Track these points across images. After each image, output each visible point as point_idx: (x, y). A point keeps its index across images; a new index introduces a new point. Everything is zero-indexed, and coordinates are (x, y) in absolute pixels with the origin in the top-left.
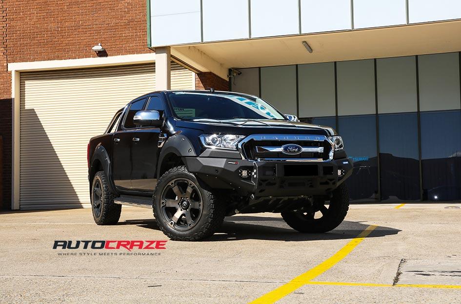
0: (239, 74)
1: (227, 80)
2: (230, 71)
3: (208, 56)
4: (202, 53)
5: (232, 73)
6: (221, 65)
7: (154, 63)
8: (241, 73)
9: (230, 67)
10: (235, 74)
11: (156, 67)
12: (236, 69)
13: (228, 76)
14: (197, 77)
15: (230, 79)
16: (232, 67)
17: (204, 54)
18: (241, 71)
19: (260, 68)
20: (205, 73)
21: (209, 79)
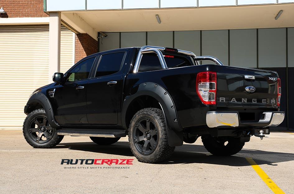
0: (105, 36)
1: (97, 40)
2: (99, 34)
3: (85, 22)
4: (82, 19)
5: (100, 35)
6: (94, 29)
7: (48, 25)
8: (107, 36)
9: (99, 31)
10: (103, 36)
11: (50, 28)
12: (104, 33)
14: (77, 36)
15: (99, 39)
16: (101, 31)
17: (83, 20)
18: (107, 34)
19: (120, 33)
20: (83, 34)
21: (85, 38)
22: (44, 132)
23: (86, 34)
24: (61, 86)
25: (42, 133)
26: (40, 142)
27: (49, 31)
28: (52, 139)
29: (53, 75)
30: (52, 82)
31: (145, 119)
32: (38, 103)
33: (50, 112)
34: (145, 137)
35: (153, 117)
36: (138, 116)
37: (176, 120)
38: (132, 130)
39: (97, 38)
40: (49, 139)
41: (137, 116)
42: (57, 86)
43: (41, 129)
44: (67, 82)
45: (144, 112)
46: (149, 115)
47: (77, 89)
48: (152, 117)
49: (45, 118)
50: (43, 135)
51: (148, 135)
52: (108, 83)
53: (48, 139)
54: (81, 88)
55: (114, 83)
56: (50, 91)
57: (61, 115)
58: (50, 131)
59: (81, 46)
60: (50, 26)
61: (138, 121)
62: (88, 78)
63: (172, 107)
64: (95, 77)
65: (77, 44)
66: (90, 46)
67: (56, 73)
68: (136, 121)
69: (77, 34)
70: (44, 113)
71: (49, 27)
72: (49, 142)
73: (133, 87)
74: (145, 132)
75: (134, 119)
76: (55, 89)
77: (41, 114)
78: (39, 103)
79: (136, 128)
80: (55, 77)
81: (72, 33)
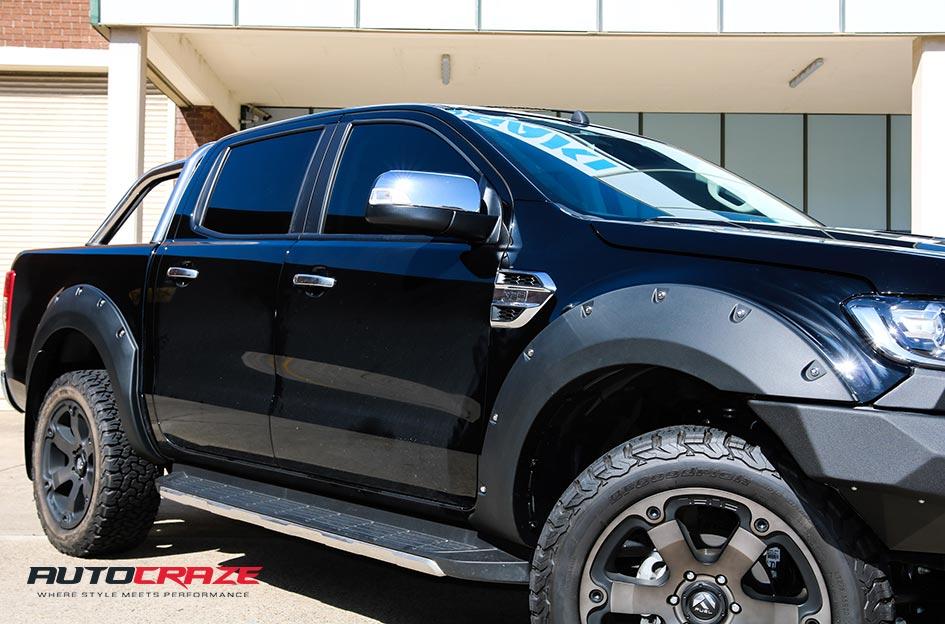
0: (265, 119)
1: (238, 129)
2: (244, 109)
3: (210, 68)
4: (202, 59)
5: (248, 115)
6: (231, 93)
7: (106, 75)
8: (270, 117)
9: (244, 102)
10: (256, 118)
11: (109, 84)
12: (259, 107)
13: (240, 121)
14: (180, 115)
15: (243, 127)
16: (251, 102)
17: (205, 61)
18: (270, 111)
19: (311, 109)
20: (199, 108)
21: (207, 122)
23: (212, 109)
27: (106, 94)
39: (237, 120)
60: (110, 78)
65: (179, 140)
69: (180, 108)
71: (106, 82)
81: (166, 105)
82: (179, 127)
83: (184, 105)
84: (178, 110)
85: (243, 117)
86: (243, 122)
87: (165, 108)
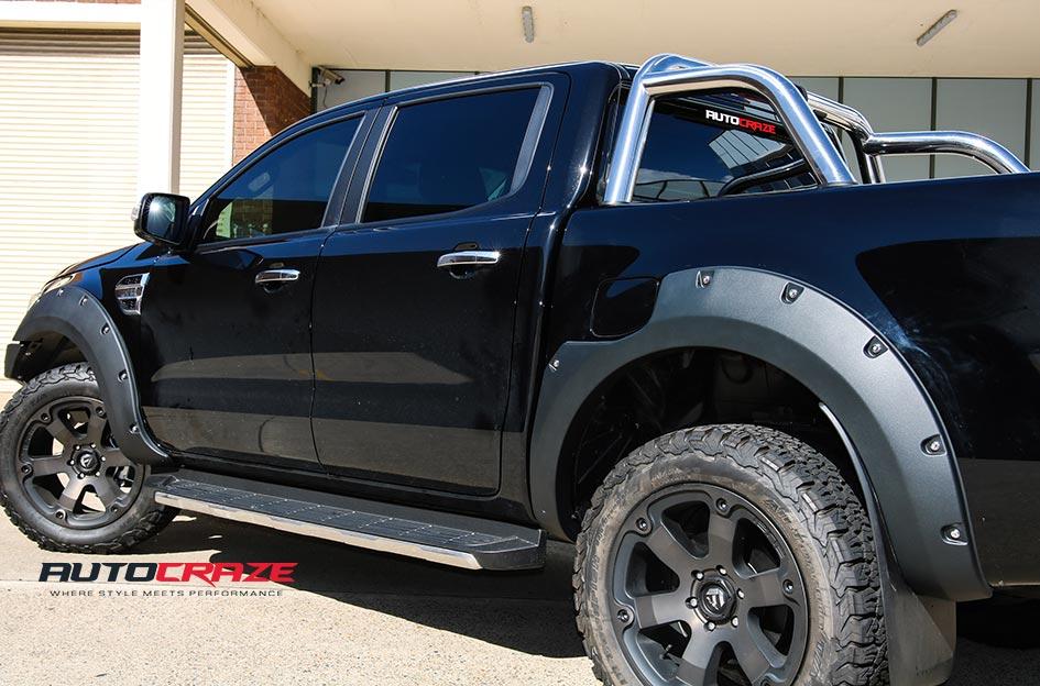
0: (338, 82)
1: (308, 93)
2: (316, 71)
3: (272, 24)
4: (260, 14)
5: (320, 78)
6: (299, 54)
8: (343, 80)
9: (315, 64)
10: (328, 82)
12: (332, 69)
13: (310, 85)
14: (240, 76)
15: (314, 91)
16: (323, 64)
17: (264, 15)
18: (343, 74)
19: (388, 72)
20: (261, 69)
21: (270, 83)
22: (93, 473)
23: (274, 70)
24: (178, 260)
25: (86, 481)
26: (72, 523)
27: (138, 52)
28: (134, 511)
29: (137, 205)
30: (129, 238)
31: (700, 498)
32: (65, 339)
33: (122, 386)
34: (689, 600)
35: (767, 492)
36: (652, 473)
37: (955, 533)
38: (601, 549)
39: (308, 85)
40: (116, 513)
41: (645, 469)
42: (154, 261)
43: (78, 462)
44: (207, 241)
45: (700, 455)
46: (739, 478)
47: (258, 279)
48: (761, 490)
49: (99, 409)
50: (89, 488)
51: (717, 596)
52: (445, 260)
53: (114, 508)
54: (284, 275)
55: (480, 259)
56: (124, 283)
57: (176, 406)
58: (125, 472)
59: (257, 109)
61: (648, 502)
62: (322, 227)
63: (926, 443)
64: (358, 220)
65: (238, 103)
66: (285, 111)
67: (150, 198)
68: (632, 499)
69: (241, 68)
70: (91, 388)
72: (115, 527)
73: (606, 288)
74: (694, 573)
75: (622, 487)
76: (145, 277)
77: (80, 390)
78: (68, 339)
79: (632, 541)
80: (144, 213)
81: (225, 65)
82: (239, 90)
83: (243, 64)
84: (238, 70)
85: (314, 80)
86: (314, 85)
87: (224, 68)
